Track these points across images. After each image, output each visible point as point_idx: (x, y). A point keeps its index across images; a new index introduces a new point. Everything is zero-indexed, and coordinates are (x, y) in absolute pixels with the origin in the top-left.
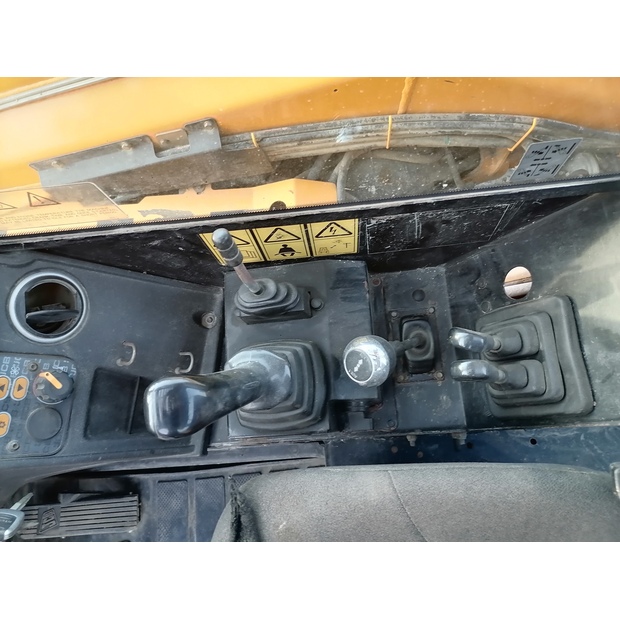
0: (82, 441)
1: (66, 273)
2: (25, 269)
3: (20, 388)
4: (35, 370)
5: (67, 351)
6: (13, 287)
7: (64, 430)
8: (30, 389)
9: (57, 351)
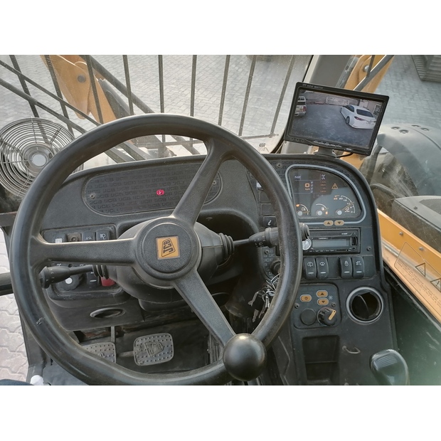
0: (301, 337)
1: (384, 308)
2: (382, 289)
3: (323, 302)
4: (332, 307)
5: (345, 319)
6: (370, 287)
7: (306, 326)
8: (323, 306)
9: (343, 314)
